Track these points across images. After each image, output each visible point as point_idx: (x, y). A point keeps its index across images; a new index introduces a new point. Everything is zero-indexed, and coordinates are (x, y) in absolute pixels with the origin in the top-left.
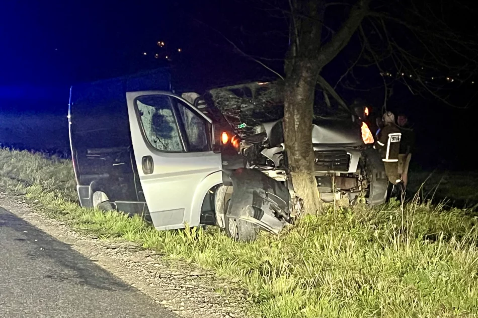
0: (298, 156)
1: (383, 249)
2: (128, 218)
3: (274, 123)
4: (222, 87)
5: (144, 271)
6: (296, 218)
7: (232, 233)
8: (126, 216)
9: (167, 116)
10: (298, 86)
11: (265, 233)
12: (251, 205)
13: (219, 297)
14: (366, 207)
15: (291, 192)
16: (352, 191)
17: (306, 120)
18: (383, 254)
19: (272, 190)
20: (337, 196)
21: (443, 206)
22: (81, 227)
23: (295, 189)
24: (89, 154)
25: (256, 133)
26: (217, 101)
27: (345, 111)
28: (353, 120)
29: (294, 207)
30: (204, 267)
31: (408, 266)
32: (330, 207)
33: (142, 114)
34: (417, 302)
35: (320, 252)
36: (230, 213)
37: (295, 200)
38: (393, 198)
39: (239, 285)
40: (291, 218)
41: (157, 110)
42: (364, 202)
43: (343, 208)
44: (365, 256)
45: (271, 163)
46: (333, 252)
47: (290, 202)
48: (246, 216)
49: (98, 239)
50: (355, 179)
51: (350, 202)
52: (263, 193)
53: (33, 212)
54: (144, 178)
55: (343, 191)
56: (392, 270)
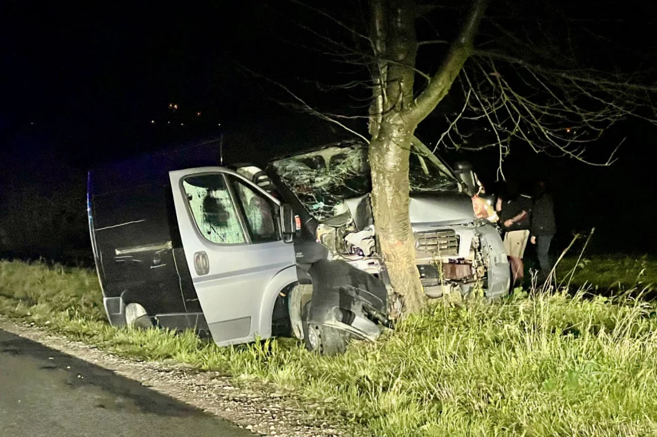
0: (393, 240)
1: (514, 350)
2: (175, 335)
3: (360, 199)
4: (289, 157)
5: (214, 395)
6: (396, 320)
7: (314, 344)
8: (173, 332)
9: (221, 199)
10: (388, 149)
11: (357, 342)
12: (338, 307)
13: (314, 420)
14: (484, 302)
15: (388, 287)
16: (465, 282)
17: (400, 192)
18: (514, 357)
19: (364, 286)
20: (446, 289)
21: (583, 293)
22: (118, 349)
23: (392, 282)
24: (119, 255)
25: (338, 214)
26: (284, 175)
27: (450, 179)
28: (460, 190)
29: (392, 307)
30: (286, 387)
31: (548, 369)
32: (437, 303)
33: (190, 198)
34: (564, 412)
35: (432, 361)
36: (311, 318)
37: (394, 297)
38: (517, 288)
39: (335, 406)
40: (389, 321)
41: (208, 191)
42: (482, 295)
43: (455, 305)
44: (490, 360)
45: (359, 251)
46: (448, 358)
47: (387, 299)
48: (332, 321)
49: (144, 362)
50: (468, 266)
51: (463, 296)
52: (351, 290)
53: (50, 336)
54: (198, 280)
55: (453, 282)
56: (527, 375)
